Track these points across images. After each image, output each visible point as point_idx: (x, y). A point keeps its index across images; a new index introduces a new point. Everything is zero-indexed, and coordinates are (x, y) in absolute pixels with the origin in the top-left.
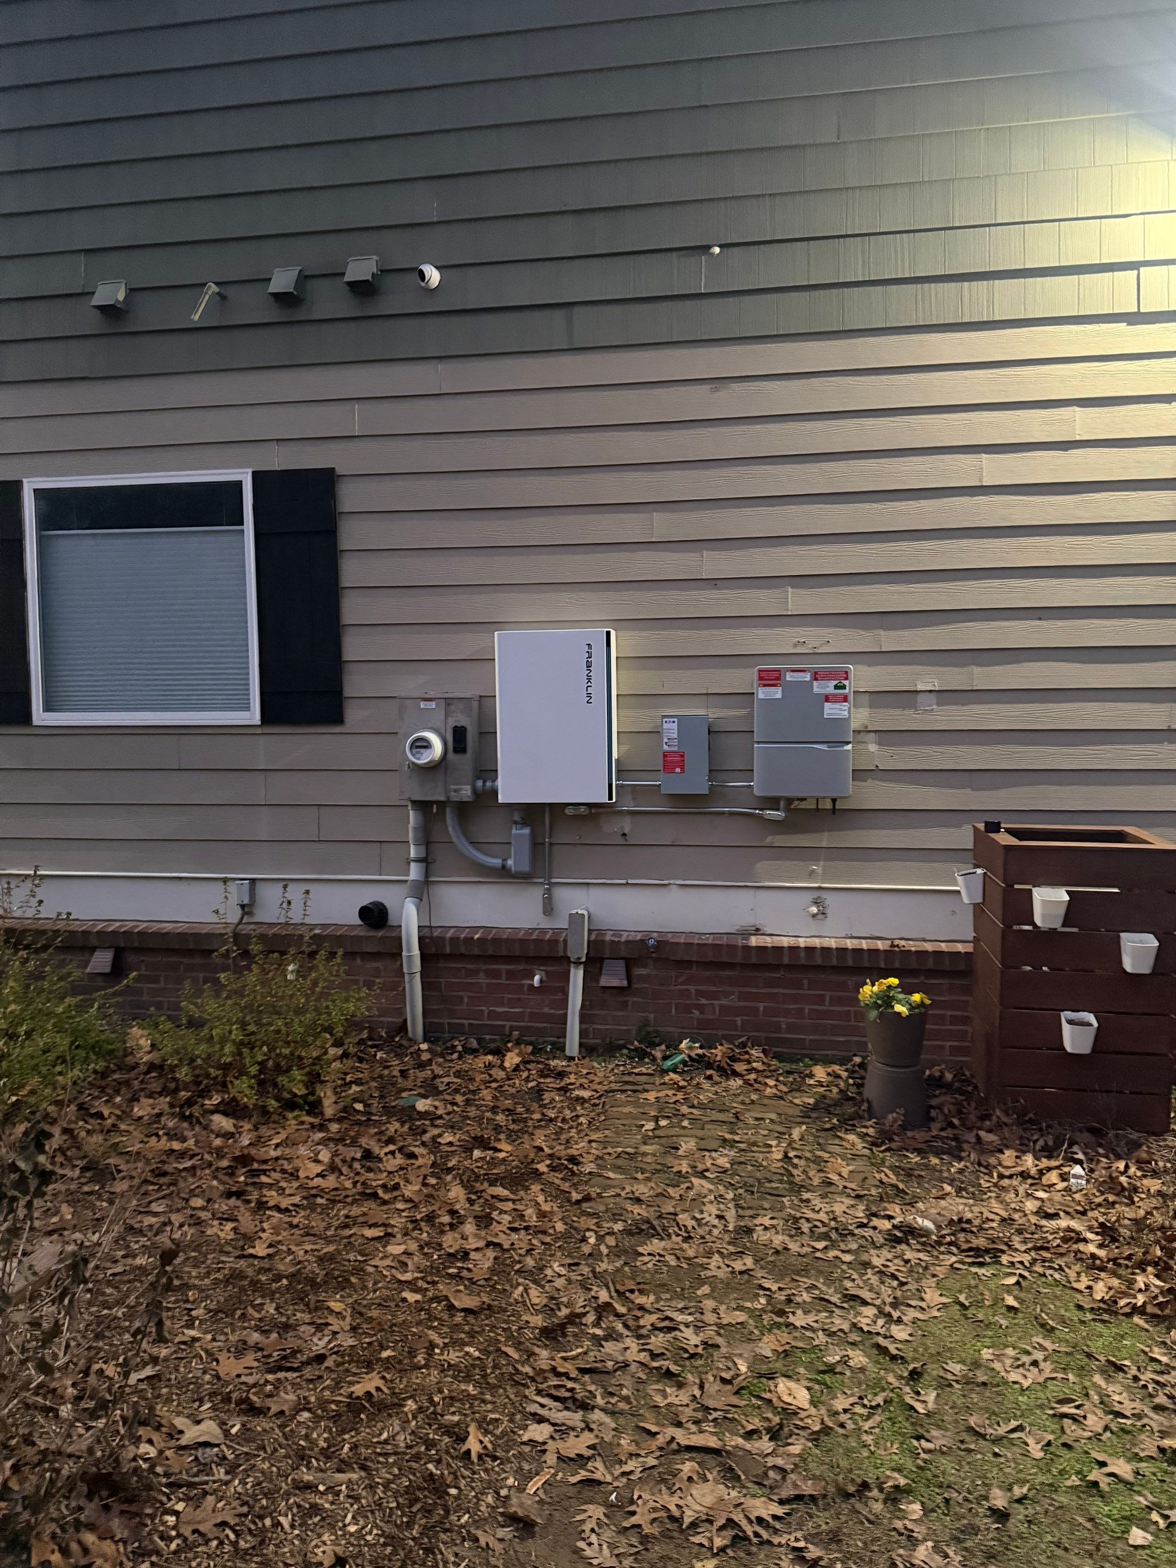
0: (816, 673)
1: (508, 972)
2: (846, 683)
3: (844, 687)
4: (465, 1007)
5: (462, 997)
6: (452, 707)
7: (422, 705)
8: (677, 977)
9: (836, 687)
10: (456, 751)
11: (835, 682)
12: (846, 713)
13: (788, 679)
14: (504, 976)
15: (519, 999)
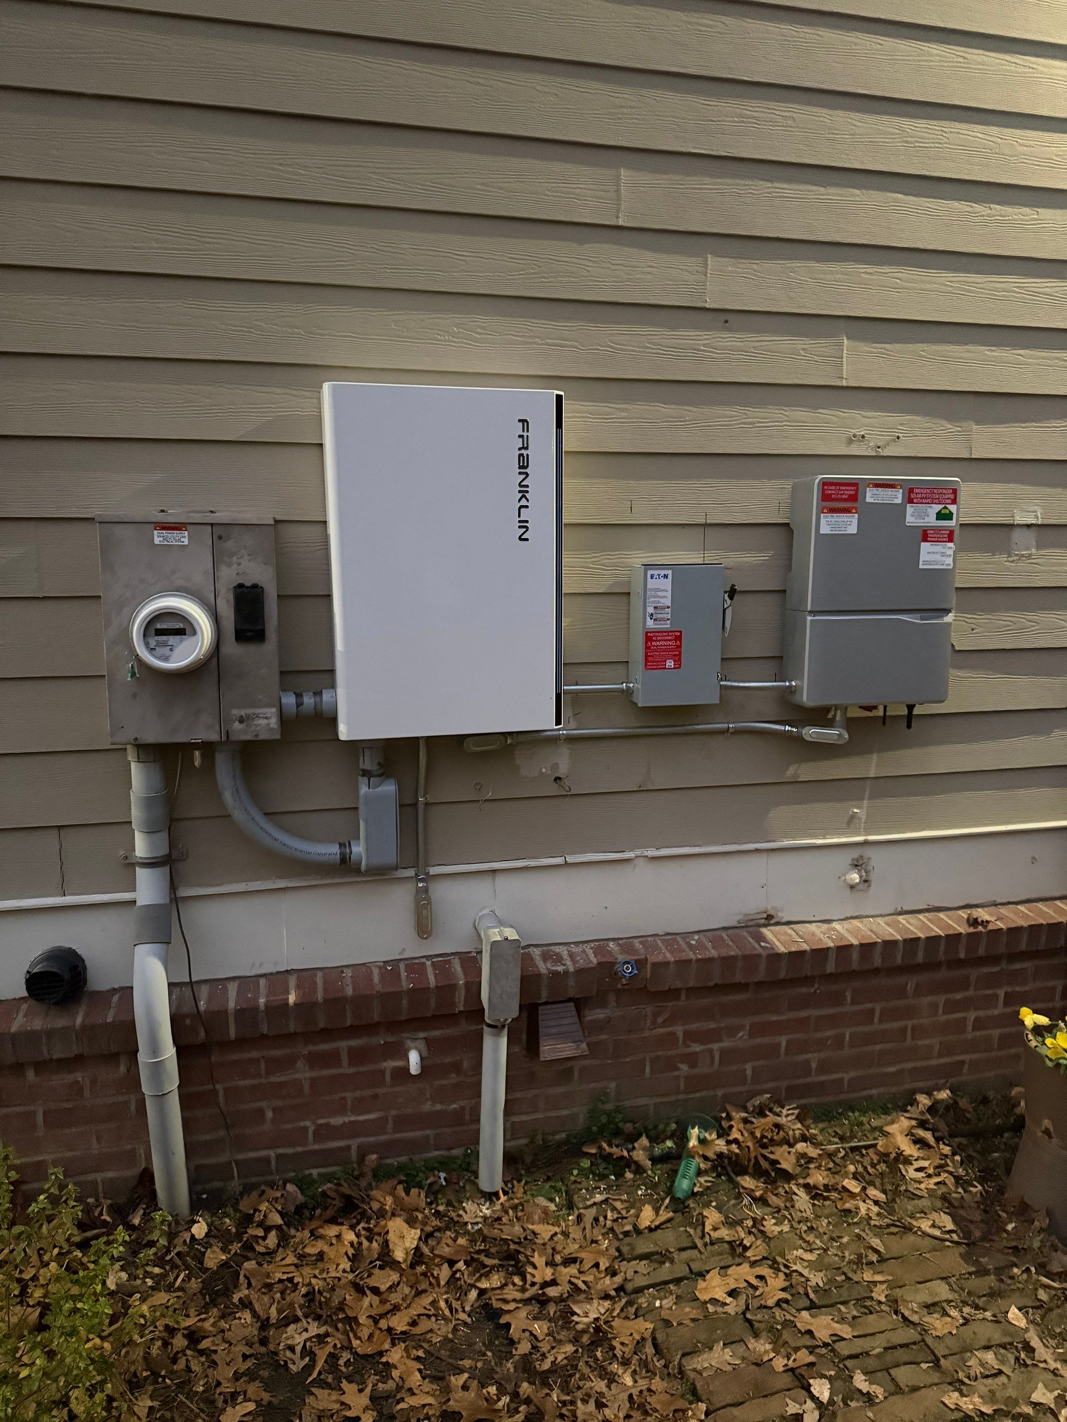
0: (911, 490)
1: (351, 1051)
2: (953, 508)
3: (949, 516)
4: (267, 1127)
5: (261, 1112)
6: (229, 544)
7: (158, 538)
8: (656, 1015)
9: (940, 516)
10: (241, 636)
11: (938, 508)
12: (950, 561)
13: (869, 499)
14: (345, 1061)
15: (375, 1097)
